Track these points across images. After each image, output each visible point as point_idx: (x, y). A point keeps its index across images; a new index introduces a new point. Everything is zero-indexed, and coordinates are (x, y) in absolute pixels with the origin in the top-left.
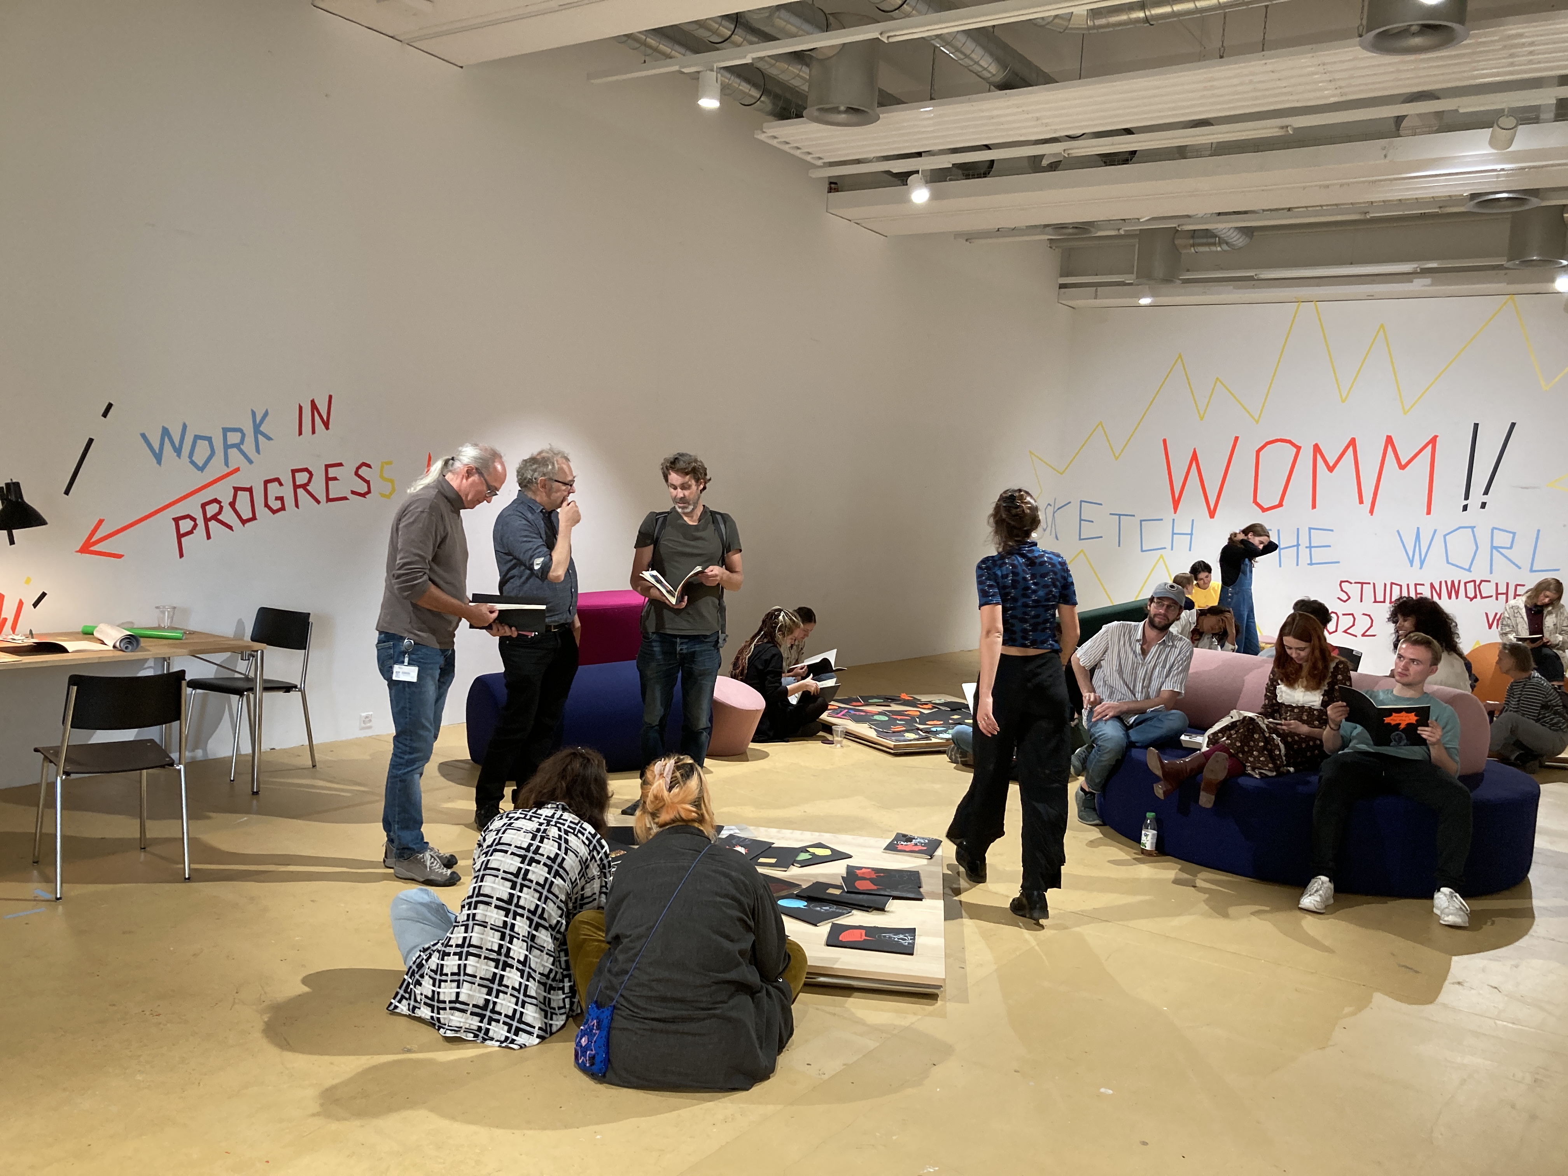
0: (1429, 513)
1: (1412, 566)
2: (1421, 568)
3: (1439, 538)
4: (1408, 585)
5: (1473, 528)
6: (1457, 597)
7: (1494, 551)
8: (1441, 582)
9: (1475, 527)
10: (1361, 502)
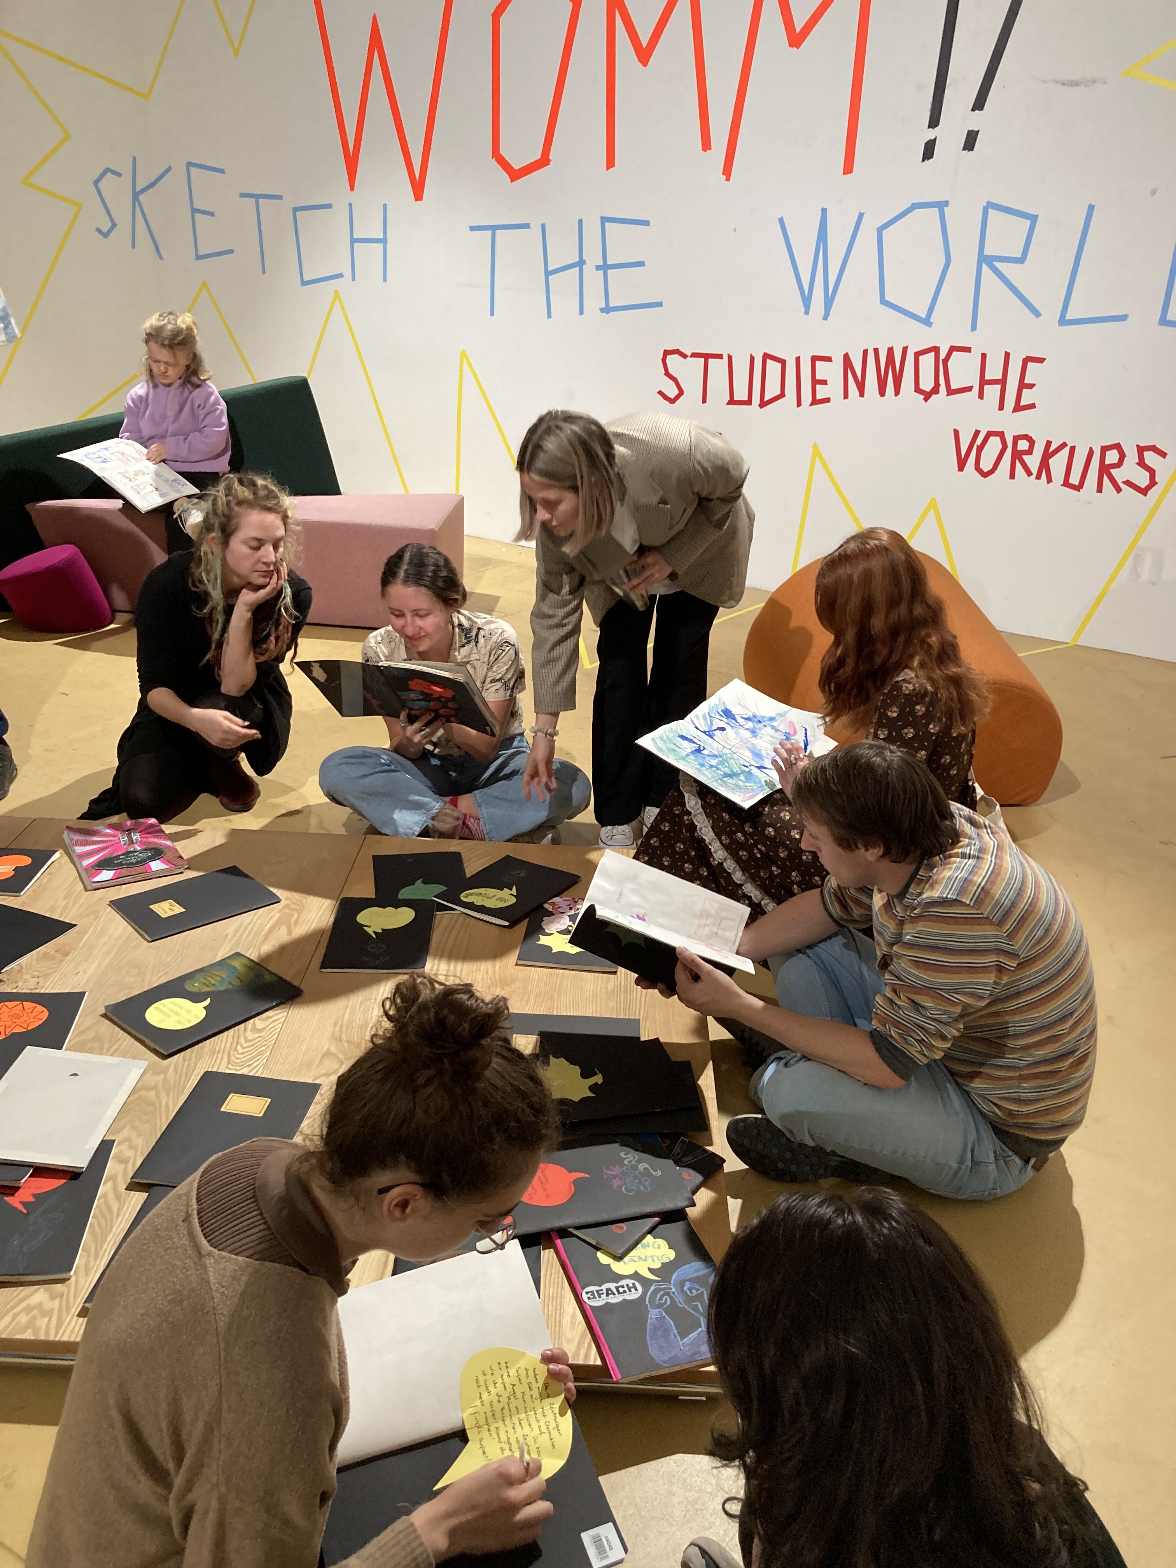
0: (848, 168)
1: (807, 312)
2: (825, 317)
3: (868, 236)
4: (798, 359)
5: (941, 206)
6: (897, 393)
7: (984, 266)
8: (865, 352)
9: (946, 203)
10: (706, 145)
